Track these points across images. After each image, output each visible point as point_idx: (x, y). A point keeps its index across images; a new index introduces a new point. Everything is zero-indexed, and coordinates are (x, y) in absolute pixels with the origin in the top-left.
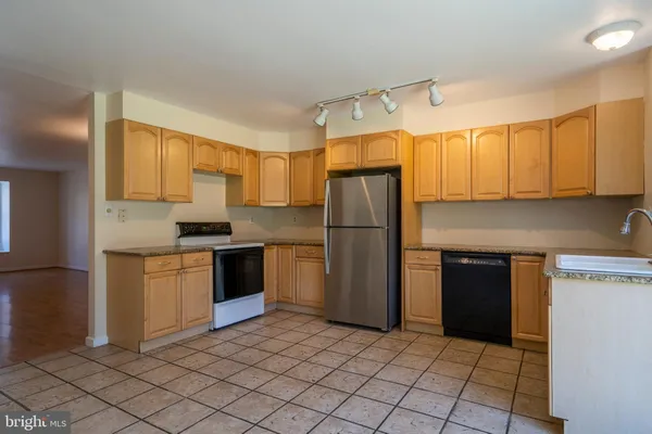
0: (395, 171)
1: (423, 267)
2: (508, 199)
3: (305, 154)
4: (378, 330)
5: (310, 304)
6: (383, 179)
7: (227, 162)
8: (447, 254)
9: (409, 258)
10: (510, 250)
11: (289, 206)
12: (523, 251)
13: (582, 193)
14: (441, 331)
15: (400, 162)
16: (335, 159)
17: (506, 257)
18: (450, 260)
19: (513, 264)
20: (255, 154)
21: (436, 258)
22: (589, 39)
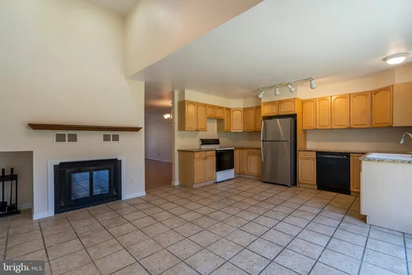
0: (294, 116)
1: (307, 159)
2: (350, 128)
3: (251, 108)
4: (287, 186)
5: (254, 174)
6: (289, 120)
7: (219, 114)
9: (300, 155)
10: (350, 151)
11: (243, 132)
12: (356, 152)
13: (387, 125)
14: (316, 187)
15: (296, 112)
16: (266, 111)
17: (348, 155)
18: (319, 156)
19: (351, 158)
20: (229, 109)
21: (314, 155)
22: (385, 59)
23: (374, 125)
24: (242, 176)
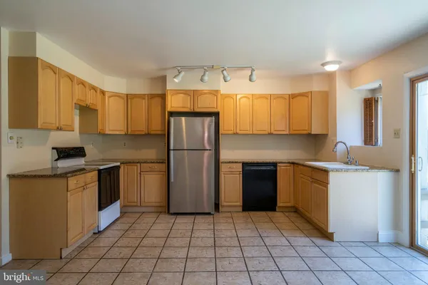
1: (232, 173)
2: (270, 134)
3: (141, 96)
4: (209, 214)
5: (154, 204)
8: (245, 164)
9: (223, 168)
10: (278, 161)
11: (126, 134)
13: (305, 132)
14: (241, 209)
15: (219, 110)
16: (174, 103)
17: (275, 164)
18: (248, 168)
19: (278, 168)
21: (239, 168)
22: (323, 65)
23: (292, 132)
24: (130, 210)
